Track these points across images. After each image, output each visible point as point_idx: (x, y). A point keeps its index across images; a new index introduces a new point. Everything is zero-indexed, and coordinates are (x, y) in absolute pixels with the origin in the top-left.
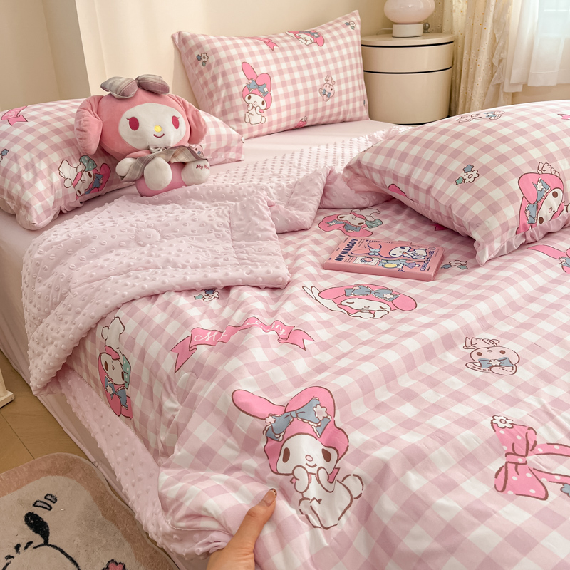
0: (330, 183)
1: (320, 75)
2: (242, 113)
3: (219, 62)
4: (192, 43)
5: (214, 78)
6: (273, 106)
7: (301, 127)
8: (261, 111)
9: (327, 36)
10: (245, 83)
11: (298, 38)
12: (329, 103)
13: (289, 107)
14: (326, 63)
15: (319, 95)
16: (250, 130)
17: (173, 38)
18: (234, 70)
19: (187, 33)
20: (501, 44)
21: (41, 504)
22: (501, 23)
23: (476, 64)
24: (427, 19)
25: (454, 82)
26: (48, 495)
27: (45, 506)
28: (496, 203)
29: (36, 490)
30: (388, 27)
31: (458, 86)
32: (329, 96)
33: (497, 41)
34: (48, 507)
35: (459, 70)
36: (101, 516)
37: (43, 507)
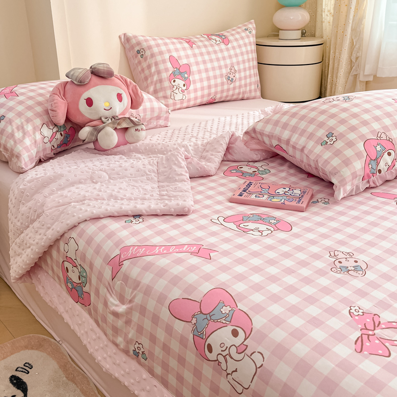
0: (232, 144)
1: (226, 66)
2: (169, 92)
3: (153, 55)
4: (134, 41)
5: (149, 67)
6: (192, 87)
7: (211, 103)
8: (183, 91)
9: (231, 38)
10: (171, 70)
11: (210, 39)
12: (232, 86)
13: (202, 89)
14: (230, 57)
15: (225, 80)
16: (175, 104)
17: (120, 37)
18: (164, 61)
19: (130, 34)
20: (357, 47)
21: (21, 370)
22: (357, 32)
23: (339, 60)
24: (304, 27)
25: (323, 72)
26: (26, 363)
27: (24, 370)
28: (348, 159)
29: (17, 360)
30: (276, 32)
31: (326, 75)
32: (232, 81)
33: (355, 44)
34: (26, 372)
35: (327, 64)
36: (65, 378)
37: (22, 371)
